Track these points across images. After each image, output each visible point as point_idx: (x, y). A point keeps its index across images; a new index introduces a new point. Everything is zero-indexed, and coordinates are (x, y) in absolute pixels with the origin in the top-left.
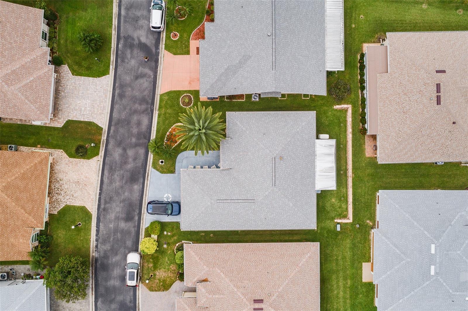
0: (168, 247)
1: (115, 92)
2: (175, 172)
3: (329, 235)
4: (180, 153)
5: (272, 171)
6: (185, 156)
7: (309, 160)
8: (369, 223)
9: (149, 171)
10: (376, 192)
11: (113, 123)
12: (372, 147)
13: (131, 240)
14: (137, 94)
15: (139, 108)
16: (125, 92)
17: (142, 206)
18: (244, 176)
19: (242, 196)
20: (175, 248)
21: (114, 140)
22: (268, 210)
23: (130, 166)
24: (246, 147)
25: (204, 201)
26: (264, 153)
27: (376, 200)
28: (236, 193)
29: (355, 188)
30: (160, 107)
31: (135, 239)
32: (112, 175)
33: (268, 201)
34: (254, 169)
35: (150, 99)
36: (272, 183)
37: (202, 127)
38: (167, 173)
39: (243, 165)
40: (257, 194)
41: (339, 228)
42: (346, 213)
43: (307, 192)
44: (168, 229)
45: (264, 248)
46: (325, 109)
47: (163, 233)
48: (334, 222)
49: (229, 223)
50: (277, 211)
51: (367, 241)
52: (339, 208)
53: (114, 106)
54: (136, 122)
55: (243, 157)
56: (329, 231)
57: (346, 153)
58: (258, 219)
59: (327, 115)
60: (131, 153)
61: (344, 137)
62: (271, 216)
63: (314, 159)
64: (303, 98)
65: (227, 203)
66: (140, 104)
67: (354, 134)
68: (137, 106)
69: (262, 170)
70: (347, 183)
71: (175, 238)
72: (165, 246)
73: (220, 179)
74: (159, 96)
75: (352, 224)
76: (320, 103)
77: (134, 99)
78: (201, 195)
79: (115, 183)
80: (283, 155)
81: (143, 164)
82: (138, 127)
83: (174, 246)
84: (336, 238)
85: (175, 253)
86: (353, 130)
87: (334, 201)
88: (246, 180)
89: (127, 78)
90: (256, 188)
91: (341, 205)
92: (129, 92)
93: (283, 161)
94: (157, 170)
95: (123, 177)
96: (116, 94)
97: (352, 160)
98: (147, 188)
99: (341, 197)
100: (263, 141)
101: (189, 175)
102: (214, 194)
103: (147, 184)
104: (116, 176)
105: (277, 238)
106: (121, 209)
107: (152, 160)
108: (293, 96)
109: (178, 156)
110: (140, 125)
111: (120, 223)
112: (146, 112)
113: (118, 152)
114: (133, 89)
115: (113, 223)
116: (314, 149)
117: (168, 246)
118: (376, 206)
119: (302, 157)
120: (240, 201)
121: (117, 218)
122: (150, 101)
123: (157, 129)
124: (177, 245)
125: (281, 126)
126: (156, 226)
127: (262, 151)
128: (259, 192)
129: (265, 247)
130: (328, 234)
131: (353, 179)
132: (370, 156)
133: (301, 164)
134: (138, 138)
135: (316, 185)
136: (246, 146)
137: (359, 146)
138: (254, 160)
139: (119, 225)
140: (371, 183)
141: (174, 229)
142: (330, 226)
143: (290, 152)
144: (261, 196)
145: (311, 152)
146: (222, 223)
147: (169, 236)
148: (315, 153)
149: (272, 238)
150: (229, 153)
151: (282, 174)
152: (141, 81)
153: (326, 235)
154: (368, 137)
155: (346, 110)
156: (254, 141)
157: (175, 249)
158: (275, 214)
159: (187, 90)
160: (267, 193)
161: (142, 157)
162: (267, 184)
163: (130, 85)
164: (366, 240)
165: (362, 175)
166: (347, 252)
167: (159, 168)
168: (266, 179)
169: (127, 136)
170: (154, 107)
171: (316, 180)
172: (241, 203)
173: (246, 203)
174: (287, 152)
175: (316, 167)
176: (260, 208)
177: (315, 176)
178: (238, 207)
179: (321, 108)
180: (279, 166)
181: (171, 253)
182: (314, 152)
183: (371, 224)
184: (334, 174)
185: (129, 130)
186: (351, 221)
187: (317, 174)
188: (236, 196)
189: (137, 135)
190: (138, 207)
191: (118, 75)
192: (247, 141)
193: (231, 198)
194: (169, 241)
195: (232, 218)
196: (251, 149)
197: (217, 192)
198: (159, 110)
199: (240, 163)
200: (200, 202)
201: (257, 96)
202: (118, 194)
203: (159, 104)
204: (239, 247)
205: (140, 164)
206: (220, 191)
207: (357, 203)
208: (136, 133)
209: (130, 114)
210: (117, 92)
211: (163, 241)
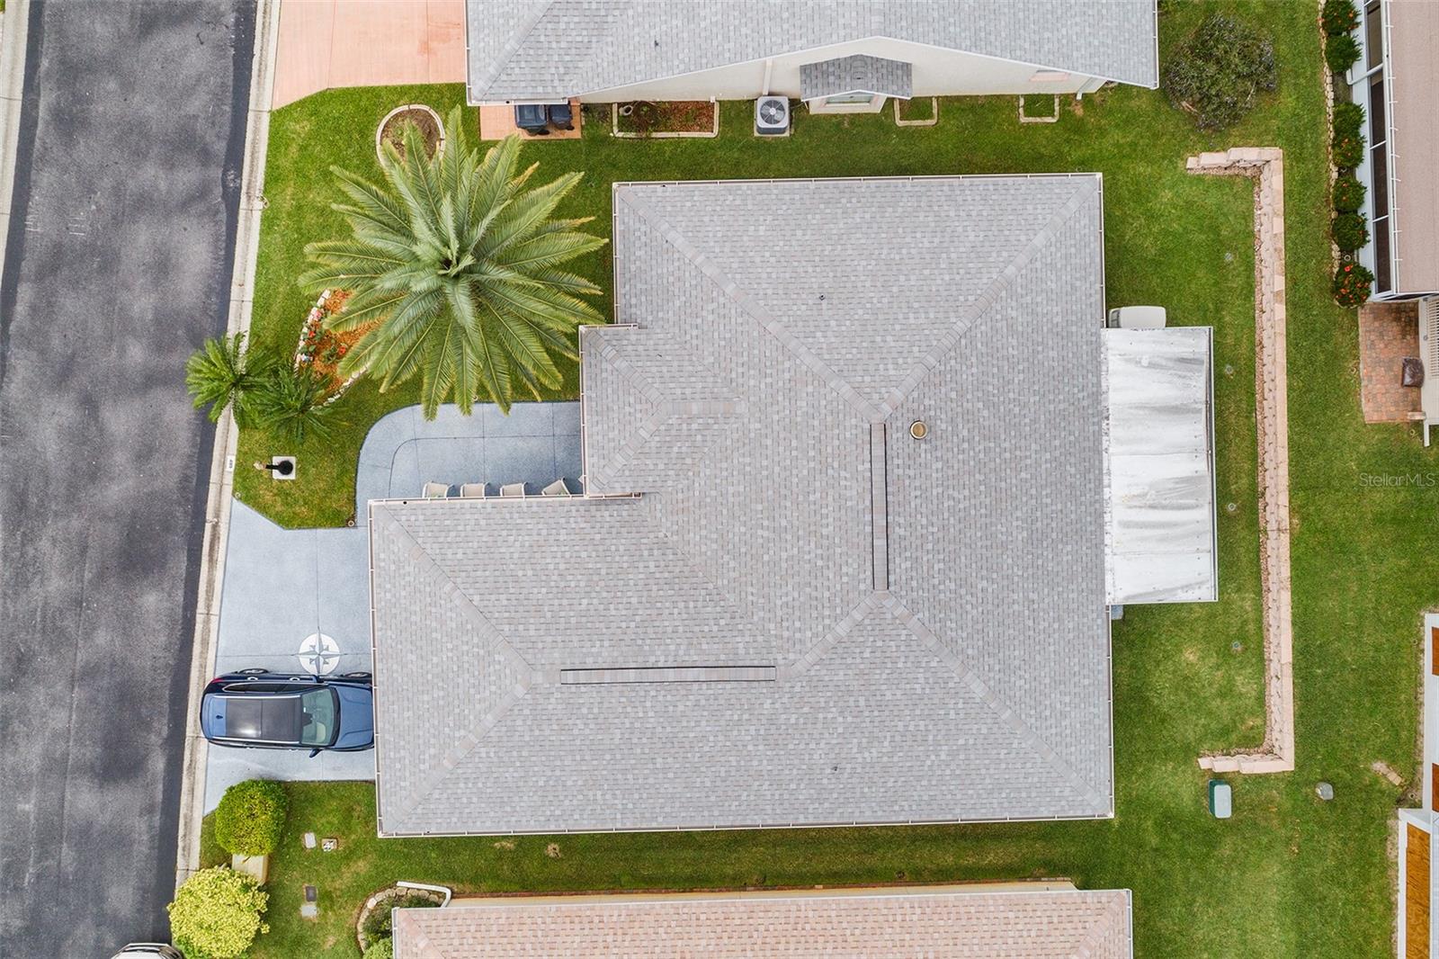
0: (323, 916)
1: (37, 101)
2: (353, 518)
3: (1170, 839)
4: (376, 421)
5: (868, 503)
6: (408, 435)
7: (1072, 438)
8: (1384, 776)
9: (217, 515)
10: (1420, 608)
11: (27, 267)
12: (1397, 369)
13: (133, 882)
14: (150, 109)
15: (163, 186)
16: (89, 101)
17: (187, 701)
18: (714, 536)
19: (705, 646)
20: (362, 920)
21: (34, 355)
22: (850, 719)
23: (119, 490)
24: (723, 374)
25: (493, 678)
26: (823, 403)
27: (1423, 651)
28: (670, 630)
29: (1306, 592)
30: (274, 178)
31: (154, 871)
32: (28, 539)
33: (850, 672)
34: (770, 492)
35: (218, 137)
36: (869, 573)
37: (455, 245)
38: (315, 527)
39: (708, 472)
40: (786, 634)
41: (1223, 805)
42: (1259, 722)
43: (1059, 619)
44: (323, 820)
45: (829, 926)
46: (1140, 174)
47: (298, 839)
48: (1194, 773)
49: (636, 796)
50: (901, 728)
51: (1374, 872)
52: (1222, 695)
53: (33, 178)
54: (148, 259)
55: (707, 427)
56: (1169, 820)
57: (1252, 409)
58: (795, 772)
59: (1155, 205)
60: (120, 420)
61: (1241, 321)
62: (866, 755)
63: (1098, 436)
64: (1023, 120)
65: (619, 687)
66: (169, 164)
67: (1296, 305)
68: (151, 175)
69: (812, 498)
70: (1258, 566)
71: (362, 866)
72: (309, 910)
73: (584, 555)
74: (266, 119)
75: (1293, 782)
76: (1113, 145)
77: (134, 138)
78: (476, 640)
79: (42, 581)
80: (932, 413)
81: (186, 478)
82: (156, 283)
83: (356, 911)
84: (1207, 854)
85: (363, 944)
86: (1293, 283)
87: (1191, 658)
88: (726, 558)
89: (99, 27)
90: (779, 602)
91: (1229, 682)
92: (107, 100)
93: (928, 446)
94: (263, 509)
95: (84, 550)
96: (41, 114)
97: (1290, 439)
98: (208, 607)
99: (1229, 640)
100: (819, 334)
101: (411, 533)
102: (549, 639)
103: (210, 583)
104: (44, 544)
105: (896, 859)
106: (74, 717)
107: (232, 458)
108: (972, 109)
109: (369, 436)
110: (166, 273)
111: (73, 794)
112: (201, 207)
113: (56, 418)
114: (128, 86)
115: (34, 793)
116: (1095, 380)
117: (325, 910)
118: (1421, 685)
119: (1034, 421)
120: (690, 674)
121: (57, 767)
122: (220, 147)
123: (256, 291)
124: (371, 903)
125: (913, 251)
126: (250, 809)
127: (810, 389)
128: (797, 624)
129: (835, 920)
130: (1167, 835)
131: (1294, 544)
132: (1384, 418)
133: (1028, 461)
134: (161, 345)
135: (1108, 578)
136: (723, 365)
137: (1325, 369)
138: (769, 442)
139: (66, 804)
140: (1394, 562)
141: (354, 821)
142: (1175, 795)
143: (969, 396)
144: (809, 645)
145: (1080, 395)
146: (599, 793)
147: (330, 857)
148: (1099, 403)
149: (870, 861)
150: (627, 409)
151: (924, 521)
152: (171, 40)
153: (1154, 841)
154: (1375, 319)
155: (1252, 180)
156: (768, 337)
157: (360, 928)
158: (886, 744)
159: (412, 87)
160: (842, 628)
161: (183, 439)
162: (845, 579)
163: (112, 65)
164: (1372, 865)
165: (1345, 518)
166: (1265, 931)
167: (268, 497)
168: (838, 550)
169: (99, 331)
170: (239, 175)
171: (1107, 550)
172: (696, 686)
173: (728, 686)
174: (953, 395)
175: (1106, 482)
176: (806, 710)
177: (1101, 526)
178: (681, 708)
179: (1120, 168)
180: (912, 473)
181: (341, 948)
182: (1097, 395)
183: (1395, 779)
184: (1202, 515)
185: (111, 302)
186: (1285, 762)
187: (1116, 515)
188: (672, 647)
189: (152, 329)
190: (166, 706)
191: (47, 12)
192: (728, 336)
193: (640, 659)
194: (328, 886)
195: (651, 766)
196: (752, 382)
197: (562, 627)
198: (265, 191)
199: (689, 461)
200: (472, 681)
201: (781, 108)
202: (57, 637)
203: (267, 161)
204: (694, 923)
205: (172, 481)
206: (584, 620)
207: (1319, 671)
208: (150, 316)
209: (114, 218)
210: (46, 101)
211: (296, 883)
